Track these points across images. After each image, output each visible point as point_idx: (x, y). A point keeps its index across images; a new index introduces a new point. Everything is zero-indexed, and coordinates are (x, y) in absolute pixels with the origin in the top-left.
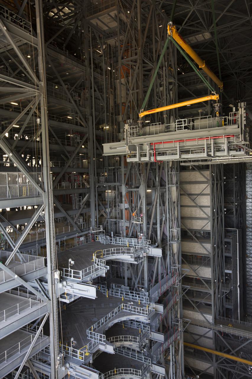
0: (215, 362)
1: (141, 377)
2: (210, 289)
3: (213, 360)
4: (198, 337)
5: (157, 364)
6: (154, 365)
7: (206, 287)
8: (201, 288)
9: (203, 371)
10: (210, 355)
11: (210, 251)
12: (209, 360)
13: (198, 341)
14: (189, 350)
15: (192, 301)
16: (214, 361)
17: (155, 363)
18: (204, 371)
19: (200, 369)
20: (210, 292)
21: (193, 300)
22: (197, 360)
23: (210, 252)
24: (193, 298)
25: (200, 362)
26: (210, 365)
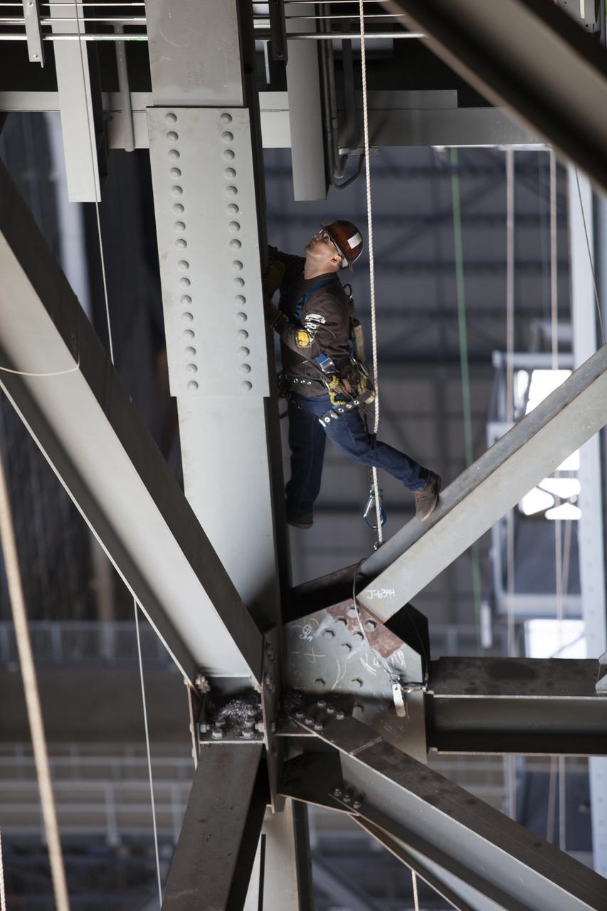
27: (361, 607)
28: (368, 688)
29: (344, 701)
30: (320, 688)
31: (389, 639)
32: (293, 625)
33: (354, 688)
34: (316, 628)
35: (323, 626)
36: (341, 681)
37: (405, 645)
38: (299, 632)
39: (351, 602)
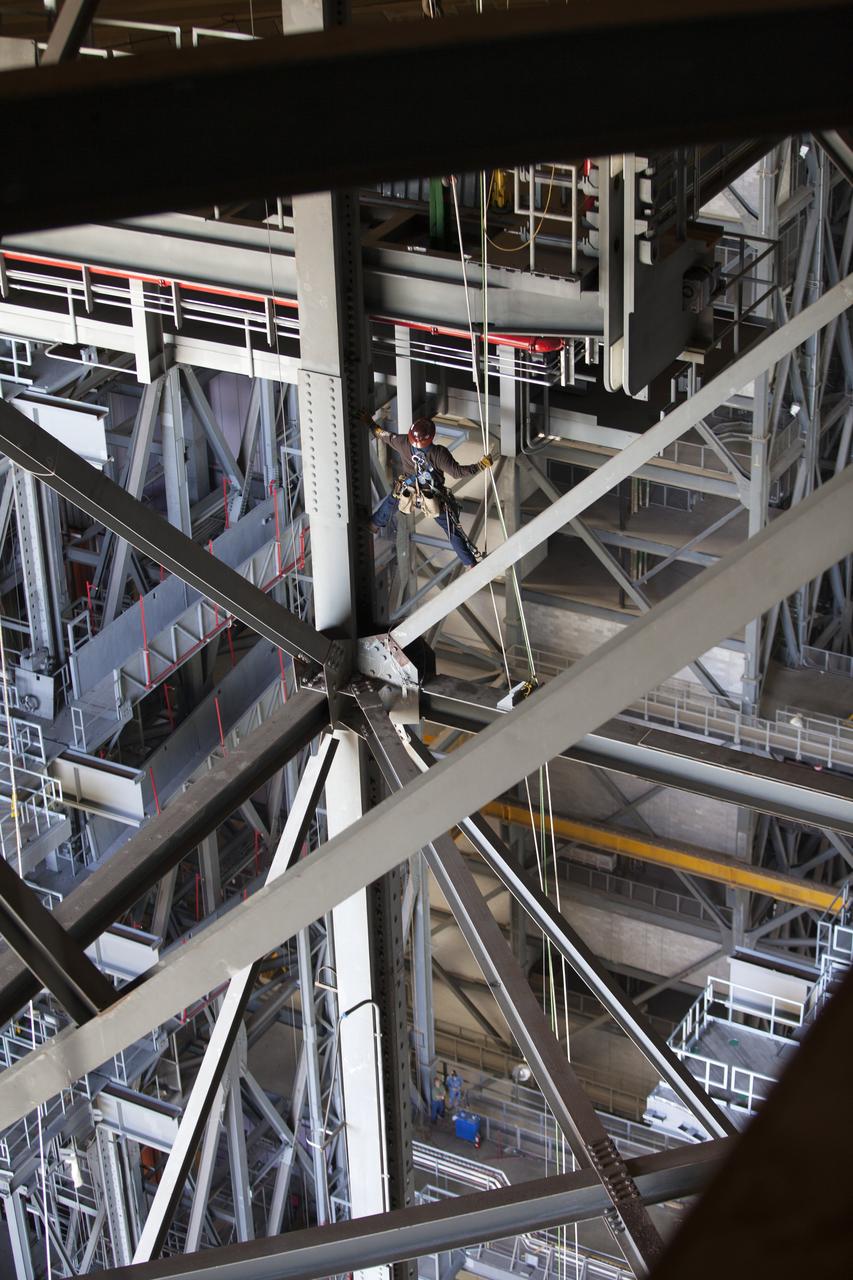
0: (742, 929)
1: (11, 1174)
2: (737, 476)
3: (727, 918)
4: (646, 784)
5: (135, 1091)
6: (111, 1101)
7: (712, 461)
8: (680, 461)
9: (665, 978)
10: (715, 891)
11: (756, 193)
12: (707, 917)
13: (645, 809)
14: (584, 856)
15: (612, 549)
16: (734, 926)
17: (125, 1083)
18: (676, 975)
19: (648, 969)
20: (738, 496)
21: (624, 545)
22: (630, 916)
23: (754, 205)
24: (623, 528)
25: (651, 928)
26: (714, 946)
27: (390, 639)
28: (393, 680)
29: (379, 683)
30: (371, 674)
31: (405, 658)
32: (362, 640)
33: (387, 678)
34: (371, 644)
35: (374, 645)
36: (381, 674)
37: (410, 663)
38: (363, 644)
39: (386, 635)
